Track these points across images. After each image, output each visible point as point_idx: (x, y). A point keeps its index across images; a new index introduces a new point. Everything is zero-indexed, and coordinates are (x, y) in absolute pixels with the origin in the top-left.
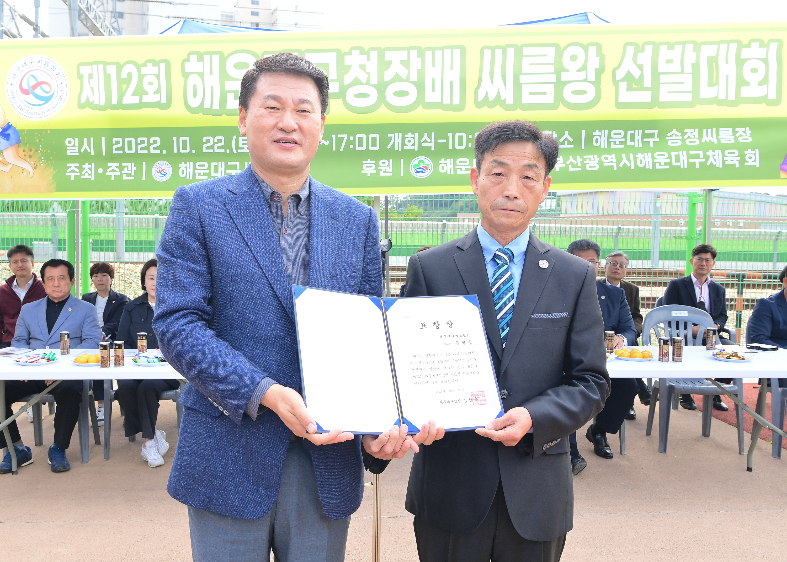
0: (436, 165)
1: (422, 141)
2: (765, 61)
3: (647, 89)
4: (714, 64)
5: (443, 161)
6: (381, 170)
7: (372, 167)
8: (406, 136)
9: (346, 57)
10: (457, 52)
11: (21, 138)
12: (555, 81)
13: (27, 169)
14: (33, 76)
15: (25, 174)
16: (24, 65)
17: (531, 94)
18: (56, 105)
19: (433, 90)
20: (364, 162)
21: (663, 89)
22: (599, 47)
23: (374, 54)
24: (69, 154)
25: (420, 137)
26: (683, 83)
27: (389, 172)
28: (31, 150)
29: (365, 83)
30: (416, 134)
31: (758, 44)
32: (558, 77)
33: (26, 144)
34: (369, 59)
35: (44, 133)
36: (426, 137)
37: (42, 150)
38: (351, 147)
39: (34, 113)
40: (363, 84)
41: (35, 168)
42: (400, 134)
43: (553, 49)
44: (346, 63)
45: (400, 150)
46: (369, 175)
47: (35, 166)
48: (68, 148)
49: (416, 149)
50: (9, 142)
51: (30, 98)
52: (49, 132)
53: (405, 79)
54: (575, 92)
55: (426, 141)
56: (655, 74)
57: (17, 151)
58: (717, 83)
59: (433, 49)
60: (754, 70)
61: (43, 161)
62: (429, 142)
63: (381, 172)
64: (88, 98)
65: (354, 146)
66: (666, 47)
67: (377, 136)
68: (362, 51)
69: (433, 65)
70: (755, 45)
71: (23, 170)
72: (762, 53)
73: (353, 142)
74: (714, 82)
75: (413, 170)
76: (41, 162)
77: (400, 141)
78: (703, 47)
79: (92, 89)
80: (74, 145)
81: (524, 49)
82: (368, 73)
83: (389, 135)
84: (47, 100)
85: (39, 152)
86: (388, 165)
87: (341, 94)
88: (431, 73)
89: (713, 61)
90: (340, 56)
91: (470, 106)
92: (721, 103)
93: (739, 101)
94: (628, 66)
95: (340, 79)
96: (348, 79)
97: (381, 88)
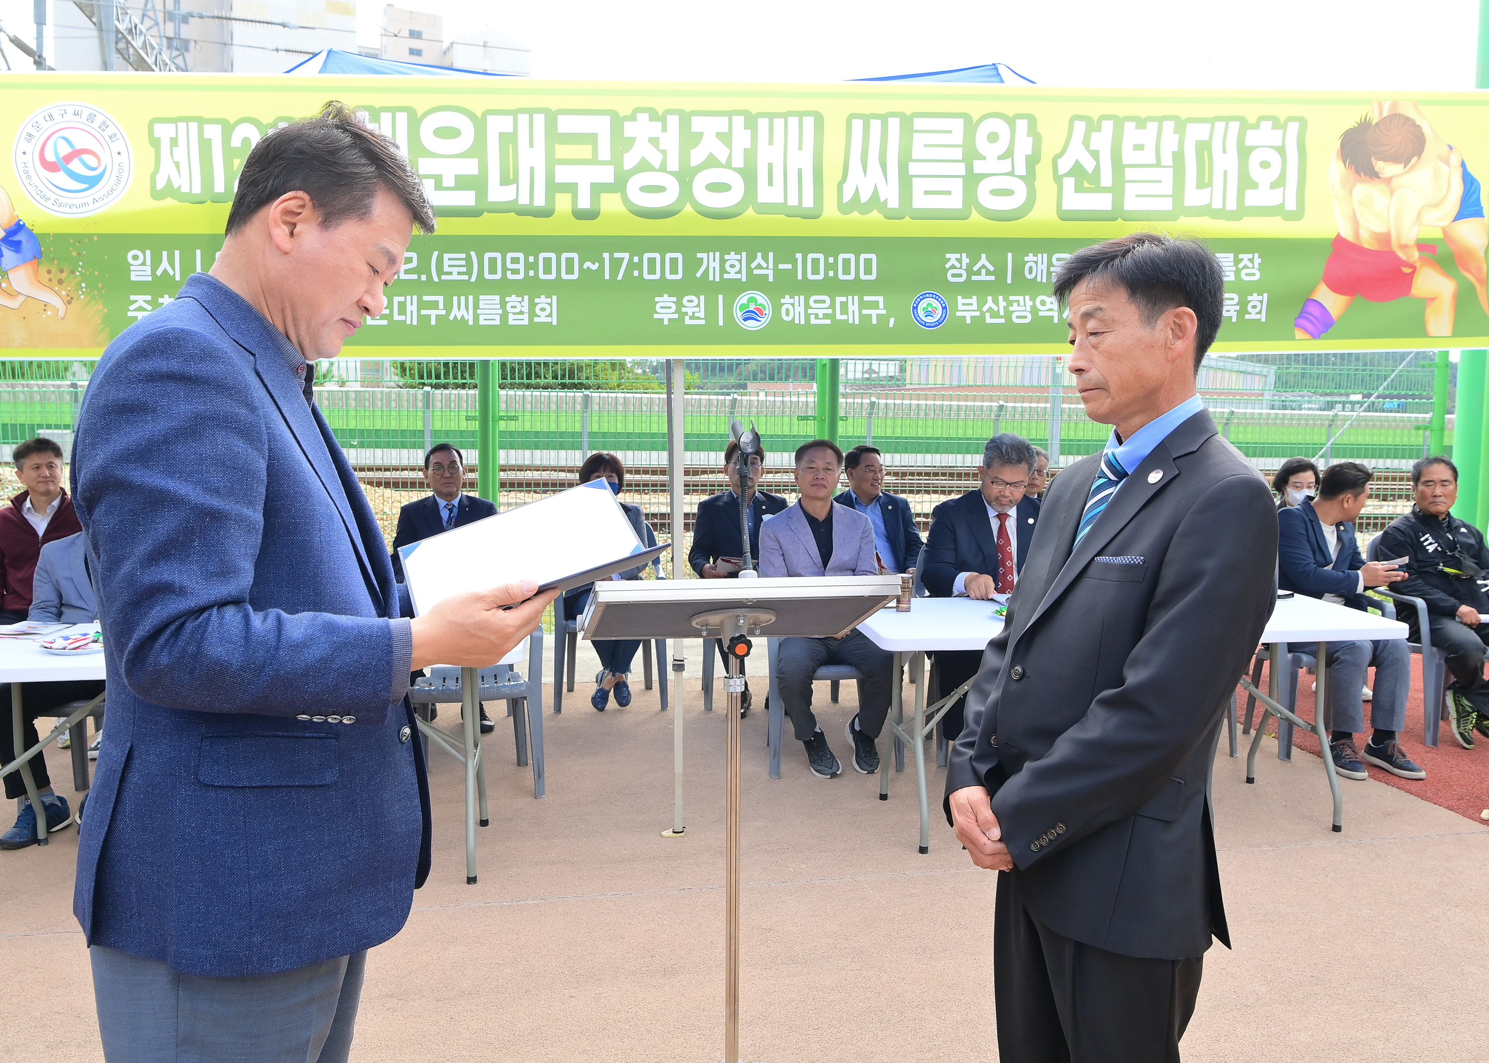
0: (777, 307)
1: (753, 265)
2: (1281, 150)
3: (1105, 190)
4: (1206, 153)
5: (787, 299)
6: (686, 313)
7: (670, 308)
8: (727, 257)
9: (626, 123)
10: (809, 122)
11: (42, 249)
12: (964, 174)
13: (53, 304)
14: (65, 139)
15: (49, 313)
16: (48, 118)
17: (927, 193)
18: (110, 192)
19: (770, 183)
20: (657, 299)
21: (1130, 191)
22: (1032, 121)
23: (673, 121)
24: (133, 278)
25: (751, 259)
26: (1160, 182)
27: (699, 318)
28: (62, 271)
29: (657, 167)
30: (744, 254)
31: (1270, 123)
32: (969, 168)
33: (53, 259)
34: (664, 129)
35: (86, 240)
36: (759, 259)
37: (83, 271)
38: (636, 273)
39: (68, 206)
40: (654, 169)
41: (69, 302)
42: (717, 254)
43: (961, 121)
44: (627, 134)
45: (717, 279)
46: (666, 322)
47: (69, 298)
48: (132, 268)
49: (744, 279)
50: (20, 256)
51: (60, 178)
52: (95, 238)
53: (724, 163)
54: (995, 192)
55: (759, 267)
56: (1118, 166)
57: (36, 272)
58: (1210, 184)
59: (771, 116)
60: (1265, 165)
61: (84, 290)
62: (764, 269)
63: (687, 318)
64: (169, 181)
65: (641, 273)
66: (1134, 124)
67: (679, 256)
68: (654, 116)
69: (771, 143)
70: (1266, 125)
71: (45, 306)
72: (1275, 138)
73: (639, 266)
74: (1206, 181)
75: (740, 314)
76: (80, 293)
77: (717, 264)
78: (1190, 126)
79: (177, 164)
80: (144, 264)
81: (915, 120)
82: (664, 153)
83: (699, 255)
84: (92, 182)
85: (78, 274)
86: (698, 306)
87: (619, 185)
88: (767, 155)
89: (1203, 148)
90: (617, 122)
91: (830, 210)
92: (1216, 214)
93: (1242, 211)
94: (1077, 153)
95: (616, 161)
96: (630, 161)
97: (685, 177)
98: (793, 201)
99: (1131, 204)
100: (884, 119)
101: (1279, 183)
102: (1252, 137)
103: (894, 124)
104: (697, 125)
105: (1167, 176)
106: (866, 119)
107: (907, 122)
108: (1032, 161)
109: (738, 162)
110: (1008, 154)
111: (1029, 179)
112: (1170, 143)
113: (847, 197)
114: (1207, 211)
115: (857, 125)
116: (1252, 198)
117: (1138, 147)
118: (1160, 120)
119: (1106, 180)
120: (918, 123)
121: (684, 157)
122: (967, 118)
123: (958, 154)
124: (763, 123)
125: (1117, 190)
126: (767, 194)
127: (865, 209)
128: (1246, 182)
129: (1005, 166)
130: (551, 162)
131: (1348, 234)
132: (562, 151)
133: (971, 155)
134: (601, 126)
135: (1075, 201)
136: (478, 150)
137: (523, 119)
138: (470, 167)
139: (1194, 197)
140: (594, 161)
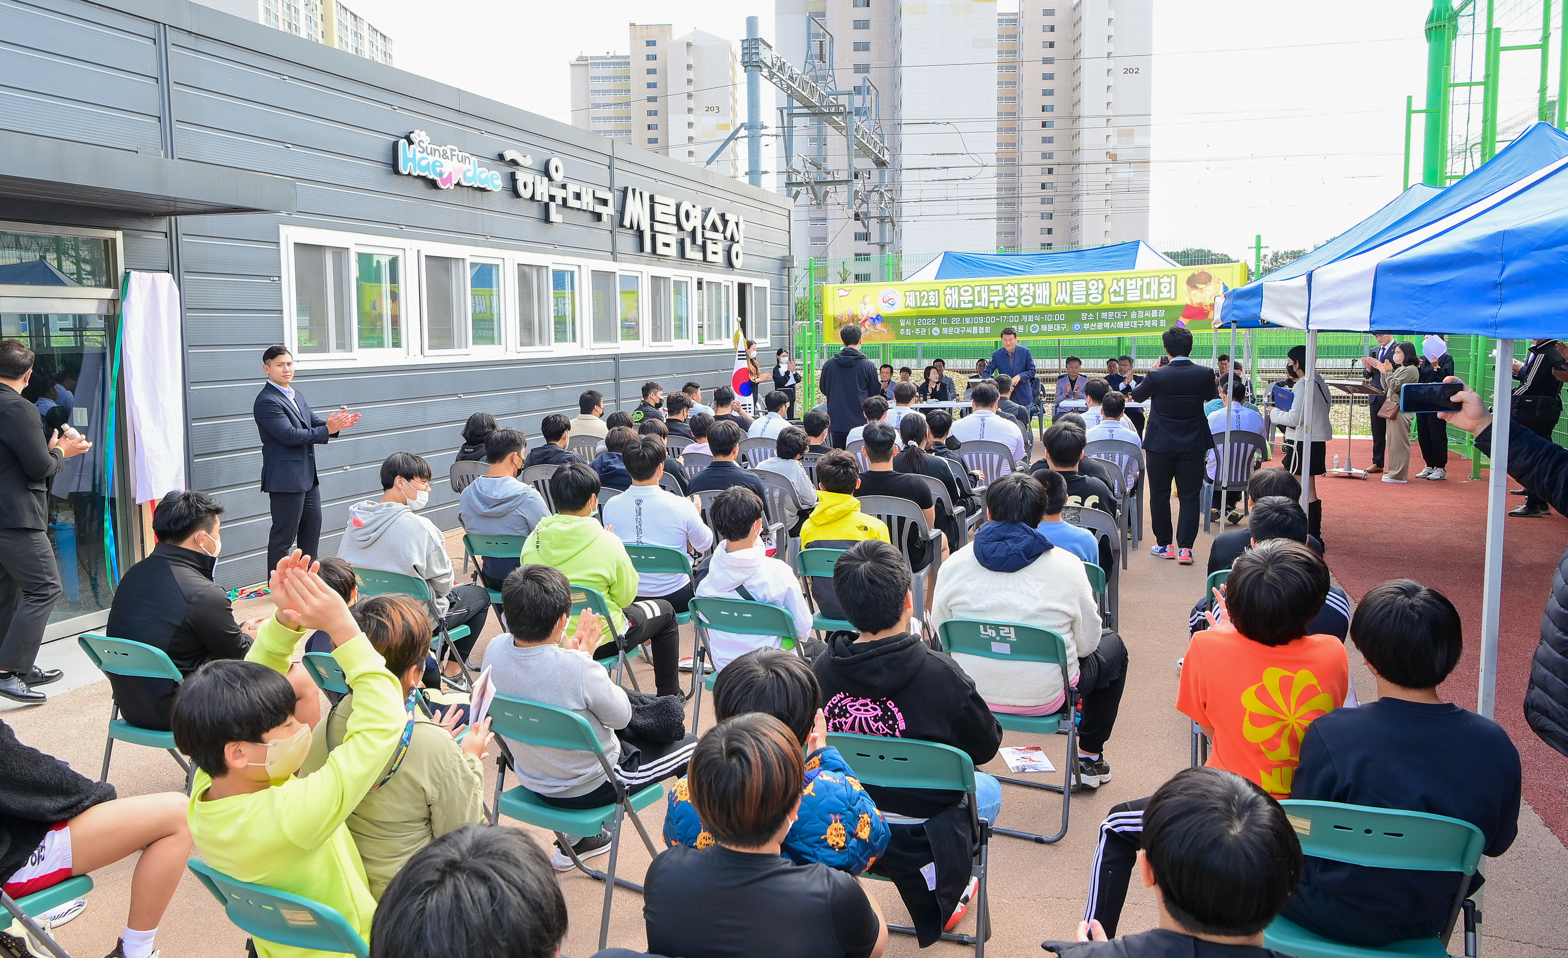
0: (1040, 327)
3: (1122, 296)
5: (1042, 326)
8: (1029, 316)
10: (1048, 284)
12: (1086, 294)
13: (885, 331)
16: (885, 292)
17: (1076, 299)
18: (897, 307)
19: (1039, 299)
21: (1128, 296)
22: (1102, 280)
23: (1016, 286)
24: (901, 325)
25: (1034, 317)
28: (889, 325)
30: (1033, 315)
32: (1087, 292)
33: (887, 322)
35: (892, 318)
36: (1036, 317)
37: (892, 325)
40: (1012, 297)
42: (1027, 316)
45: (1027, 321)
47: (888, 330)
48: (901, 323)
49: (1033, 321)
50: (879, 322)
51: (887, 305)
52: (894, 317)
54: (1094, 298)
56: (1125, 290)
58: (1150, 293)
59: (1039, 283)
61: (893, 328)
62: (1037, 319)
64: (908, 304)
67: (1018, 316)
69: (1039, 289)
71: (883, 332)
75: (1031, 330)
76: (890, 329)
77: (1026, 318)
79: (910, 301)
80: (903, 322)
82: (1014, 293)
83: (1022, 316)
84: (893, 305)
87: (1004, 301)
88: (1038, 292)
89: (1149, 284)
90: (1003, 286)
91: (1053, 305)
92: (1152, 300)
93: (1159, 299)
94: (1115, 287)
95: (1003, 295)
96: (1007, 295)
97: (1019, 298)
98: (1044, 303)
99: (1129, 299)
100: (1066, 282)
101: (1169, 291)
102: (1162, 281)
103: (1068, 283)
104: (1022, 286)
105: (1138, 292)
106: (1061, 282)
107: (1071, 282)
108: (1103, 290)
109: (1032, 294)
110: (1097, 288)
111: (1102, 294)
112: (1139, 283)
113: (1057, 301)
114: (1150, 299)
115: (1059, 284)
116: (1162, 296)
117: (1131, 285)
118: (1136, 278)
119: (1122, 293)
120: (1074, 283)
121: (1019, 293)
122: (1086, 280)
123: (1085, 289)
124: (1037, 285)
125: (1125, 295)
126: (1038, 301)
127: (1061, 304)
128: (1160, 292)
129: (1097, 291)
130: (989, 296)
131: (1189, 303)
132: (991, 294)
133: (1088, 289)
134: (1000, 288)
135: (1114, 299)
136: (973, 294)
137: (983, 287)
138: (971, 298)
139: (1146, 296)
140: (999, 296)
